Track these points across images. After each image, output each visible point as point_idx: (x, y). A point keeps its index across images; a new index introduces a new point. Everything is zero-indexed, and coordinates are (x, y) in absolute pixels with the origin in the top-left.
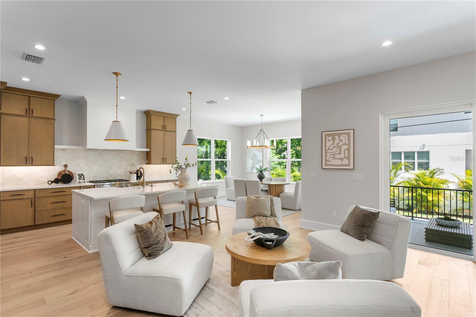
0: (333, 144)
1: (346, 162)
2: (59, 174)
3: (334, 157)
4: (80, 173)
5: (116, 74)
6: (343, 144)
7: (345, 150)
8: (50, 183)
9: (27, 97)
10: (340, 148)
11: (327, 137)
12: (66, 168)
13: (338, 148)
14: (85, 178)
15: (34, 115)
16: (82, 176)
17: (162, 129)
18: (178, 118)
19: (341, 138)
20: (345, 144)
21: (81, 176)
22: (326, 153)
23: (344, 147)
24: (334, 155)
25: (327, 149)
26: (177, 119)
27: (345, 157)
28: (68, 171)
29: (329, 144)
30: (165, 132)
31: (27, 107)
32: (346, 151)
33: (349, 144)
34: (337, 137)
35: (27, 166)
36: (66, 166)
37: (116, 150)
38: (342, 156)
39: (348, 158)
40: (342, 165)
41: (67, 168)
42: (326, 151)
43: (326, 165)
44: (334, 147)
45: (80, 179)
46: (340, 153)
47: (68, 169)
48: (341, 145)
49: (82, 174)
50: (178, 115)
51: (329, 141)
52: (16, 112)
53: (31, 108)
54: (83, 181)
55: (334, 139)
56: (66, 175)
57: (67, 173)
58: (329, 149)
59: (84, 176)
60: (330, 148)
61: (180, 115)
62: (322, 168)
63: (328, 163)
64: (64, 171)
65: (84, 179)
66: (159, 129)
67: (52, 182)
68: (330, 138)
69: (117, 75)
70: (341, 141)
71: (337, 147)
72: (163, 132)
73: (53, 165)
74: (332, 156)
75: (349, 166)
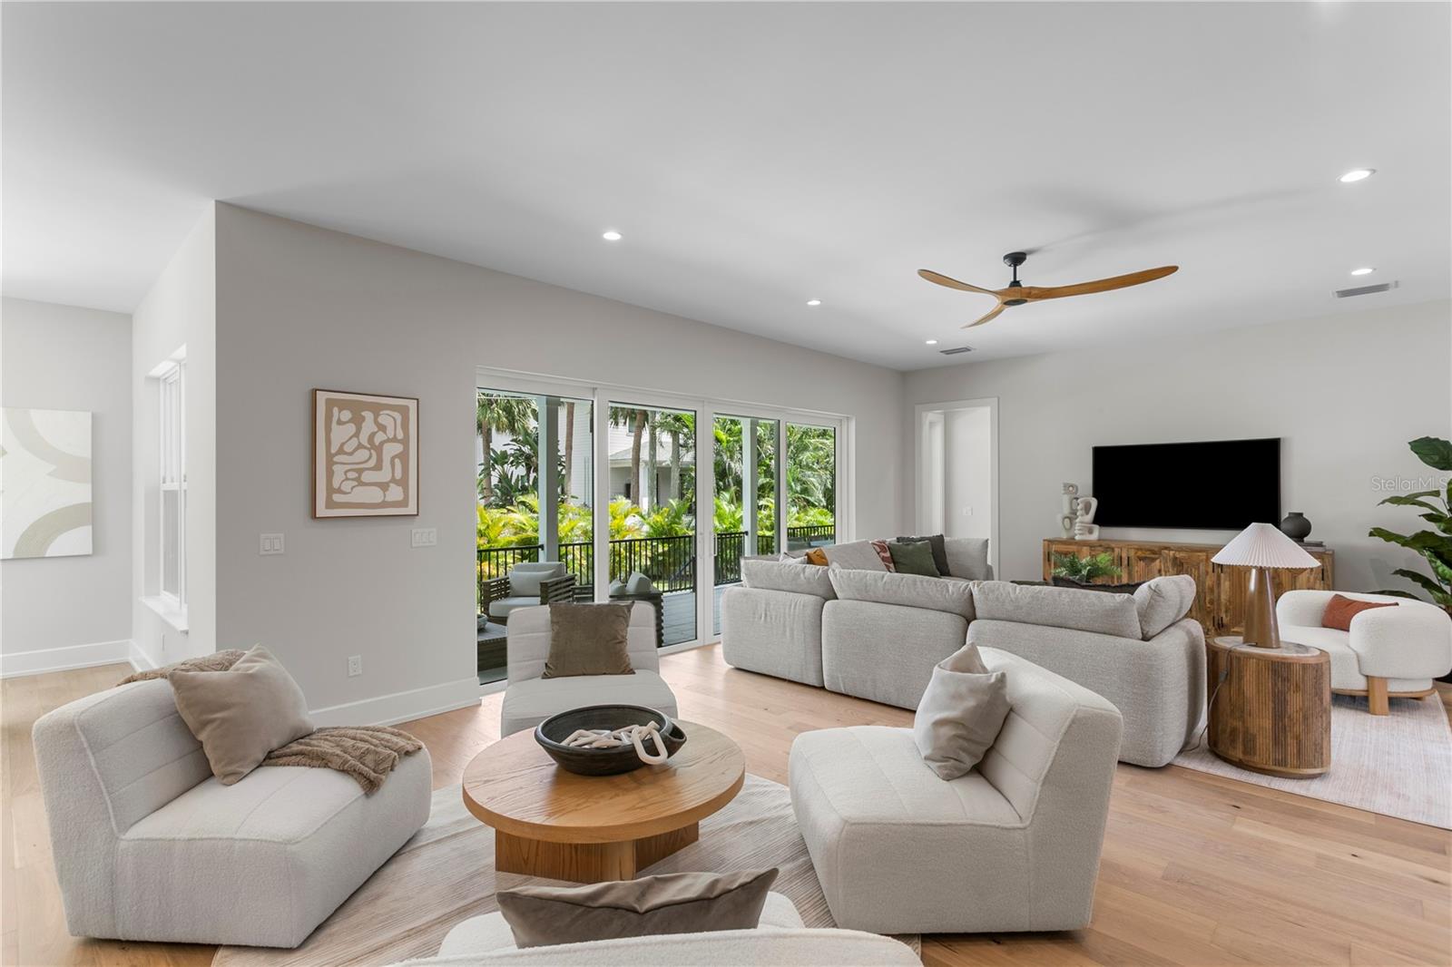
0: (357, 435)
1: (395, 493)
3: (358, 479)
6: (389, 440)
7: (392, 459)
10: (379, 450)
11: (336, 410)
13: (372, 451)
19: (383, 419)
20: (394, 440)
22: (330, 463)
23: (392, 450)
24: (360, 471)
25: (333, 451)
27: (393, 480)
29: (341, 434)
32: (397, 461)
33: (405, 442)
34: (368, 415)
38: (384, 475)
39: (403, 483)
40: (384, 504)
42: (330, 457)
43: (330, 504)
44: (360, 446)
46: (378, 467)
48: (382, 443)
51: (340, 422)
55: (358, 421)
58: (341, 451)
60: (347, 448)
62: (314, 516)
63: (337, 498)
68: (346, 415)
70: (382, 428)
71: (369, 446)
74: (352, 475)
75: (406, 506)
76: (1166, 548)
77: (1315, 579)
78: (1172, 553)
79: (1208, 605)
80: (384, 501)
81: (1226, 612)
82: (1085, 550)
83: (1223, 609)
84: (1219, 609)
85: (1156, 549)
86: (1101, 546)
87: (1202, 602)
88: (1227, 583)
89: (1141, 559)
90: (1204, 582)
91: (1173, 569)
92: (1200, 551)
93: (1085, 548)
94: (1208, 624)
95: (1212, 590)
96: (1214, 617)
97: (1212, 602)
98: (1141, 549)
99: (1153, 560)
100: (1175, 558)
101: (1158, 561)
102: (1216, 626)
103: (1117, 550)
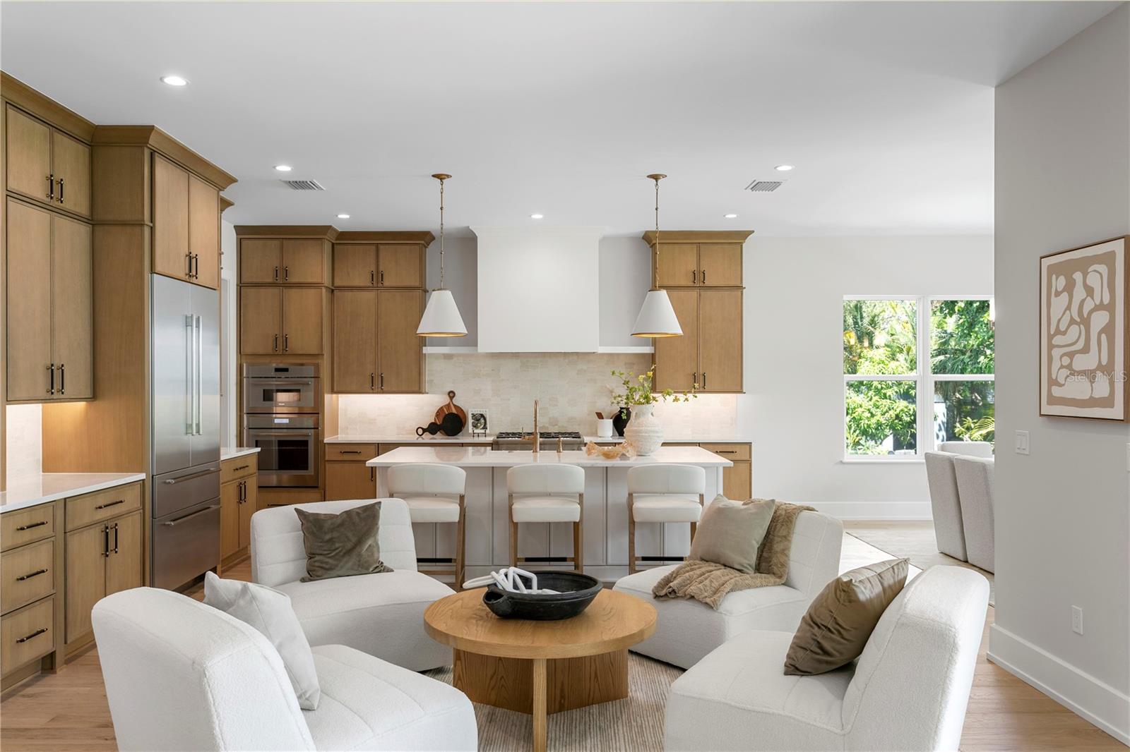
0: (1069, 308)
2: (438, 414)
3: (1069, 367)
4: (478, 411)
5: (440, 177)
6: (1096, 308)
7: (1099, 334)
8: (420, 431)
9: (374, 247)
10: (1086, 322)
11: (1054, 277)
12: (451, 398)
13: (1081, 326)
14: (488, 426)
15: (386, 283)
16: (482, 421)
17: (691, 284)
18: (747, 246)
19: (1093, 280)
20: (1100, 307)
21: (478, 420)
22: (1050, 346)
23: (1099, 320)
24: (1071, 355)
25: (1052, 333)
26: (744, 245)
27: (1100, 367)
28: (455, 406)
29: (1059, 303)
30: (702, 293)
31: (373, 268)
32: (1104, 337)
33: (1110, 308)
34: (1078, 276)
35: (373, 393)
36: (452, 394)
37: (565, 354)
38: (1092, 359)
39: (1110, 370)
40: (1092, 402)
41: (454, 400)
42: (1050, 337)
43: (1053, 400)
44: (1072, 322)
45: (475, 426)
46: (1086, 350)
47: (457, 401)
48: (1090, 313)
49: (482, 416)
50: (745, 235)
51: (1058, 294)
52: (357, 283)
53: (381, 268)
54: (483, 431)
55: (1070, 287)
56: (451, 414)
57: (454, 411)
58: (1058, 332)
59: (485, 419)
60: (1062, 328)
61: (753, 232)
62: (1041, 414)
63: (1056, 391)
64: (448, 406)
65: (485, 428)
66: (683, 283)
67: (424, 430)
68: (1061, 282)
69: (441, 179)
70: (1090, 291)
71: (1079, 320)
72: (694, 294)
73: (419, 391)
74: (1066, 361)
75: (1112, 406)
80: (1091, 397)
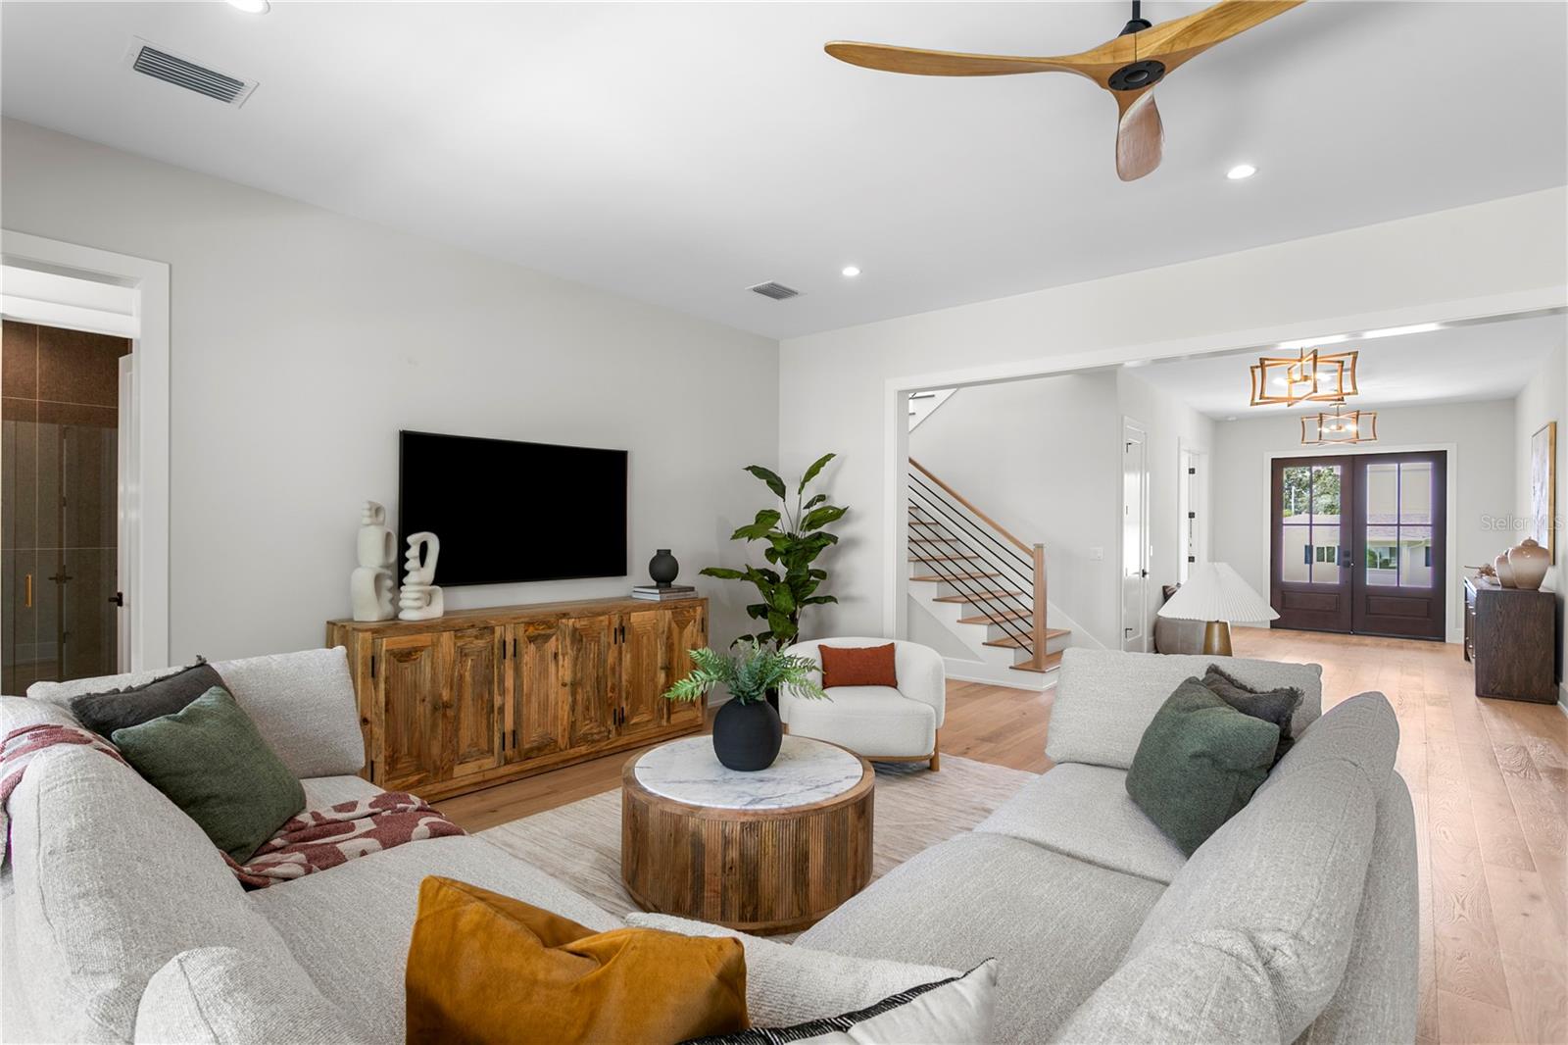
76: (565, 615)
77: (698, 631)
78: (571, 621)
79: (610, 694)
81: (627, 699)
82: (446, 638)
83: (624, 695)
84: (620, 696)
85: (552, 620)
86: (473, 626)
87: (602, 693)
88: (629, 656)
89: (532, 639)
90: (605, 661)
91: (572, 650)
92: (603, 613)
93: (444, 633)
94: (609, 723)
95: (613, 670)
96: (615, 710)
97: (613, 689)
98: (533, 623)
99: (547, 638)
100: (575, 630)
101: (554, 638)
102: (617, 723)
103: (498, 630)
